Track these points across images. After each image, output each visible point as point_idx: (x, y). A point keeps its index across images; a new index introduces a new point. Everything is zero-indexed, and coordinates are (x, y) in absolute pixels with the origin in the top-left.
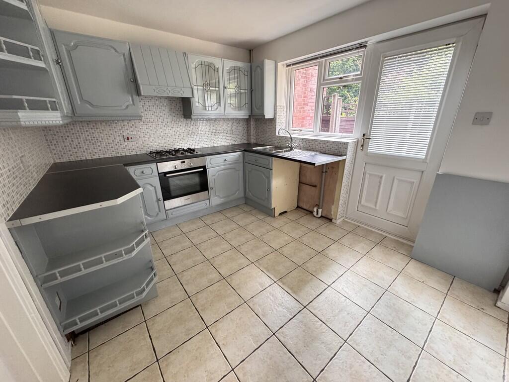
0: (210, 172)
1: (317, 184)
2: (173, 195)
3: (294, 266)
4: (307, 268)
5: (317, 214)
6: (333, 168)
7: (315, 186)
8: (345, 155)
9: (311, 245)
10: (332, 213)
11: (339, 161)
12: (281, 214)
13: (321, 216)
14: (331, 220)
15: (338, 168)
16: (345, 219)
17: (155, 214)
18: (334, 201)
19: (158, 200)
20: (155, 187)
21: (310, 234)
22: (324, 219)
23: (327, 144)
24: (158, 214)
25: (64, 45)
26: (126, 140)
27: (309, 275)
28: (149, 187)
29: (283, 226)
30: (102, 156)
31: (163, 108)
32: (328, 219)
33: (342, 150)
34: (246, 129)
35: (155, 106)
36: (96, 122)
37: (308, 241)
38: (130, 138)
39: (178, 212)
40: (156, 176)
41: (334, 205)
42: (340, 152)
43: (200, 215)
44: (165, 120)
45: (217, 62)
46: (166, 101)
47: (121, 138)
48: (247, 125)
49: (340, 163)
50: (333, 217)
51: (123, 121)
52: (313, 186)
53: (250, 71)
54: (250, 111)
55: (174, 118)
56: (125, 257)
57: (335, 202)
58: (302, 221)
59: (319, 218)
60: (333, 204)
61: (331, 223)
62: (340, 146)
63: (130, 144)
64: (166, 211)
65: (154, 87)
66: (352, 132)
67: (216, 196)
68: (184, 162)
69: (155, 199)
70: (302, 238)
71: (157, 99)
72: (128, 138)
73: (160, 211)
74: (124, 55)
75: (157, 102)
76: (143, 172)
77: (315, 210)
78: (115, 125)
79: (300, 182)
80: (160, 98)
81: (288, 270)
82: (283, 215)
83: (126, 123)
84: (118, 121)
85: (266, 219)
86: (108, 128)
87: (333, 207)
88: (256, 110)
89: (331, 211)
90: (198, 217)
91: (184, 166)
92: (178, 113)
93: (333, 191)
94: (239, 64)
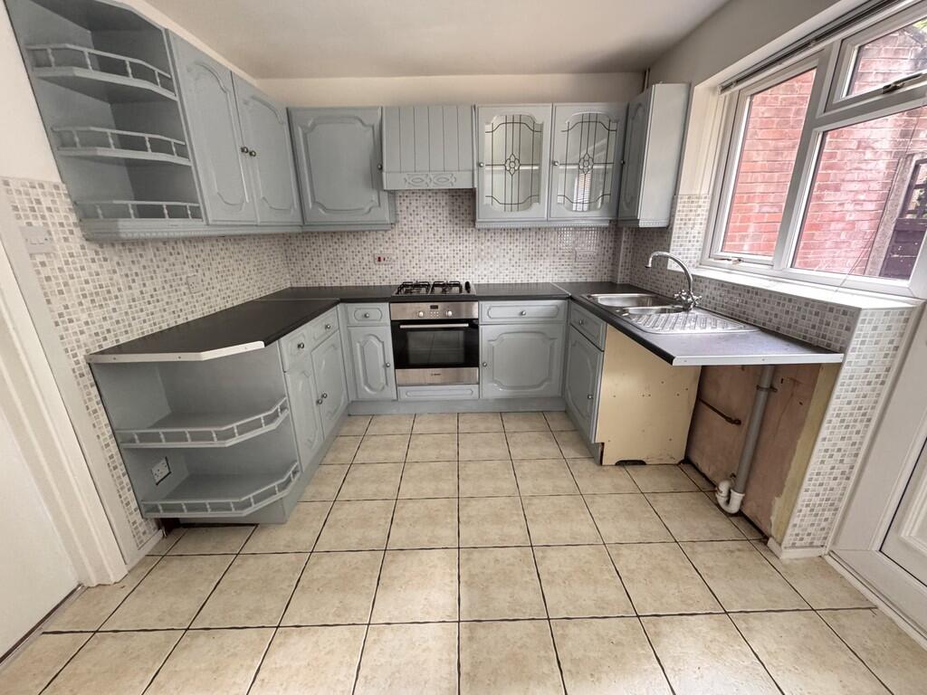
0: (486, 334)
1: (741, 418)
2: (412, 361)
3: (537, 610)
4: (564, 636)
5: (728, 502)
6: (795, 382)
7: (738, 422)
8: (842, 350)
9: (631, 580)
10: (773, 519)
11: (818, 366)
12: (622, 463)
13: (740, 514)
14: (764, 538)
15: (813, 386)
16: (828, 559)
17: (381, 387)
18: (783, 486)
19: (386, 366)
20: (383, 342)
21: (658, 549)
22: (742, 525)
23: (789, 306)
24: (383, 388)
25: (302, 128)
26: (377, 262)
27: (549, 661)
28: (374, 341)
29: (603, 496)
30: (344, 284)
31: (440, 210)
32: (754, 529)
33: (832, 332)
34: (611, 251)
35: (427, 208)
36: (342, 233)
37: (633, 566)
38: (382, 259)
39: (418, 393)
40: (386, 325)
41: (783, 496)
42: (824, 337)
43: (461, 409)
44: (441, 230)
45: (541, 114)
46: (446, 197)
47: (371, 259)
48: (615, 241)
49: (822, 374)
50: (773, 532)
51: (376, 231)
52: (729, 420)
53: (623, 122)
54: (615, 211)
55: (457, 228)
56: (216, 444)
57: (785, 490)
58: (665, 504)
59: (729, 515)
60: (779, 493)
61: (760, 546)
62: (829, 317)
63: (383, 268)
64: (397, 385)
65: (405, 176)
66: (906, 276)
67: (496, 382)
68: (437, 307)
69: (381, 363)
70: (625, 551)
71: (430, 194)
72: (379, 259)
73: (387, 384)
74: (373, 127)
75: (430, 200)
76: (365, 316)
77: (724, 487)
78: (364, 239)
79: (700, 398)
80: (436, 193)
81: (515, 611)
82: (629, 468)
83: (380, 236)
84: (370, 231)
85: (579, 462)
86: (355, 242)
87: (778, 503)
88: (625, 209)
89: (769, 513)
90: (457, 412)
91: (435, 315)
92: (463, 217)
93: (785, 455)
94: (597, 108)
